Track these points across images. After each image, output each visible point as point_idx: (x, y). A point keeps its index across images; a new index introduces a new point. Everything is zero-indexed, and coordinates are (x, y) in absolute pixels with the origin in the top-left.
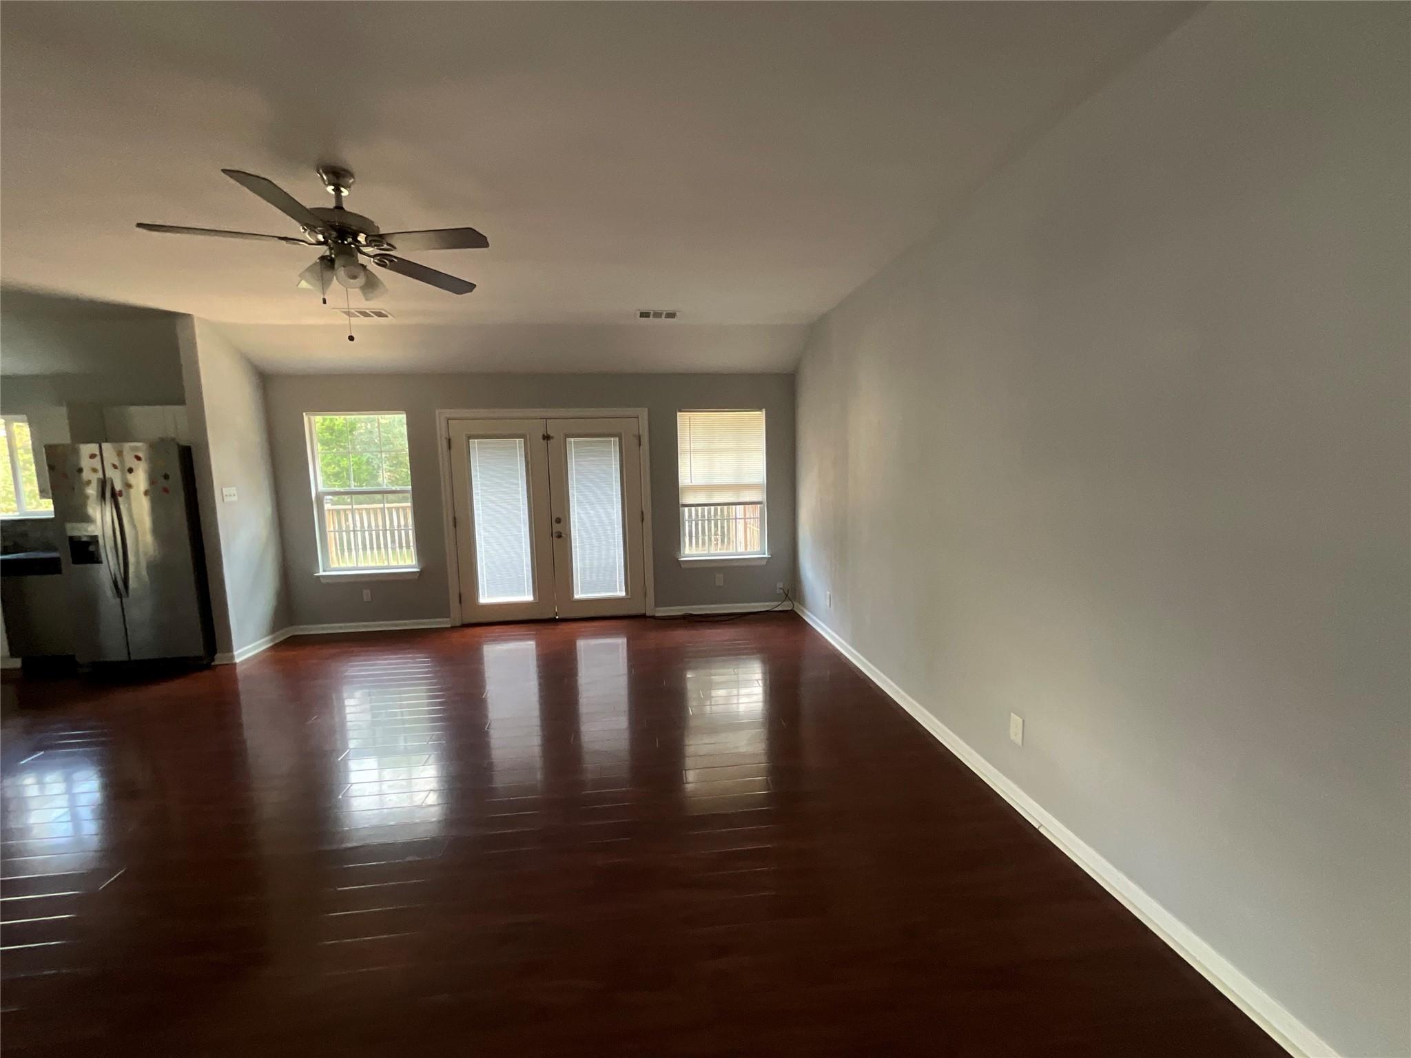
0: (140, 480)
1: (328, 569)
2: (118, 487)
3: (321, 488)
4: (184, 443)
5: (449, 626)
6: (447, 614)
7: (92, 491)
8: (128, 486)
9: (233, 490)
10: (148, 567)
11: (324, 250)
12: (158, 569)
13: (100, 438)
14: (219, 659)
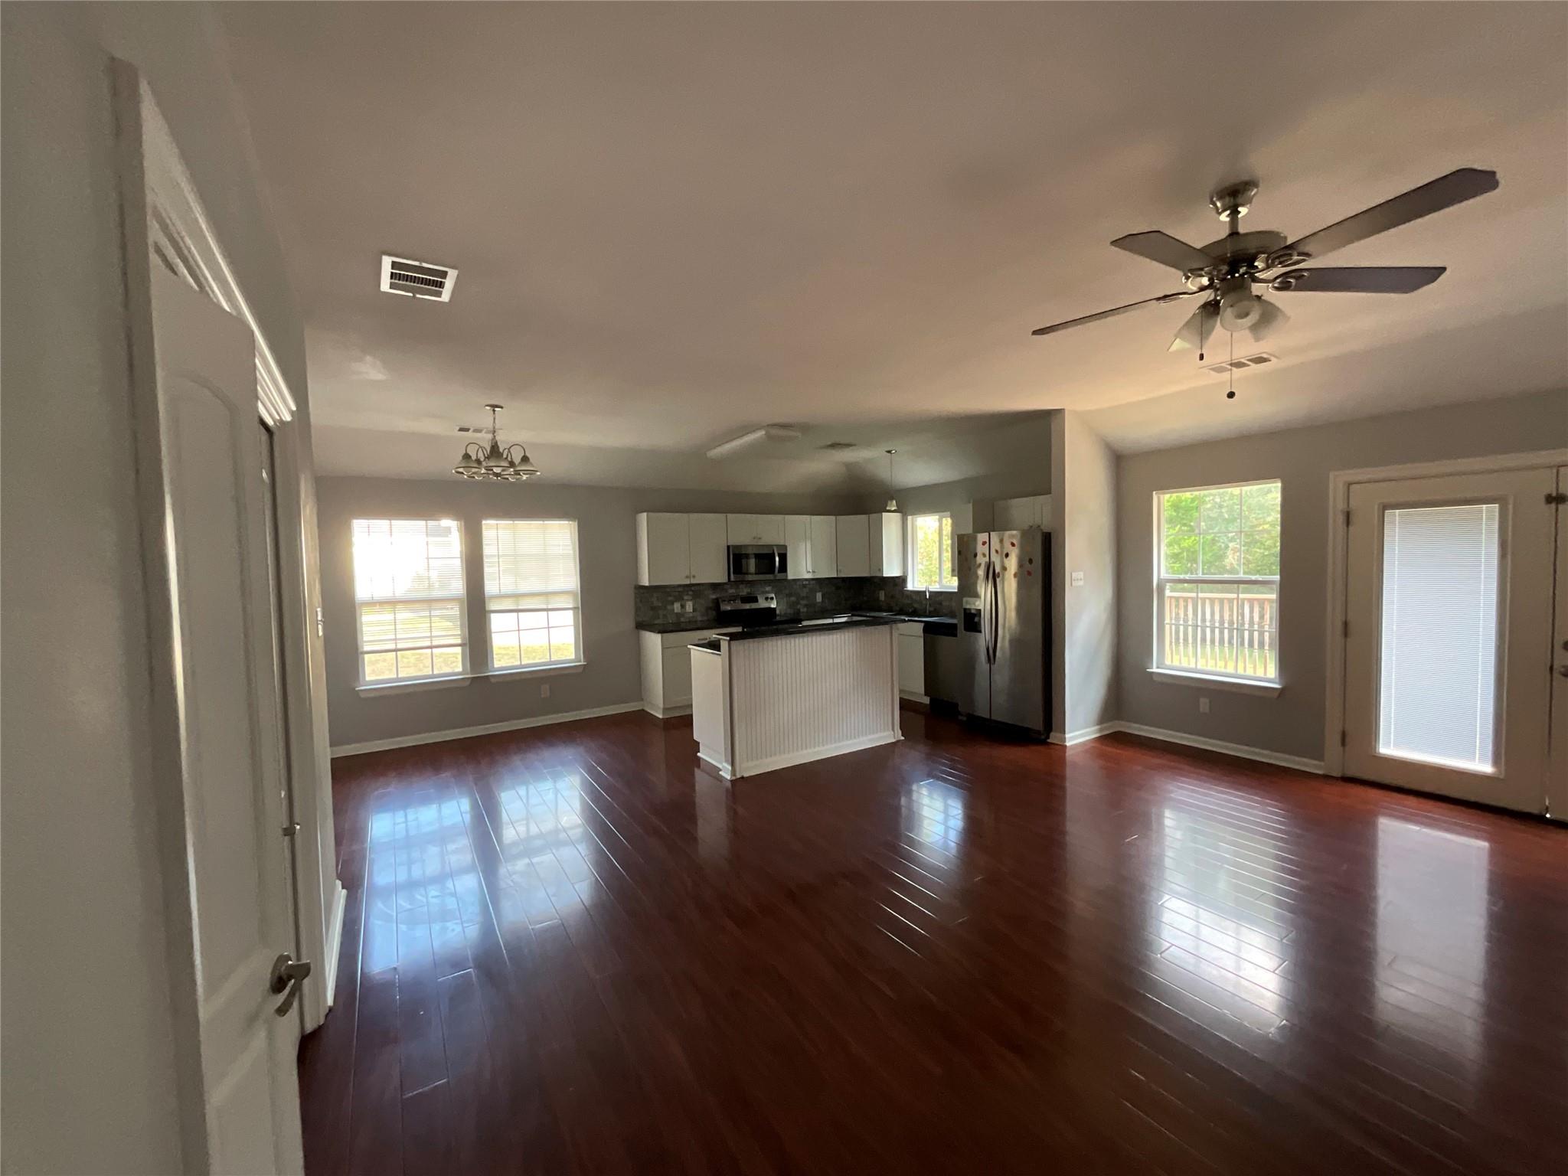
0: (1012, 564)
1: (1163, 666)
2: (998, 570)
3: (1164, 575)
4: (1046, 530)
5: (1320, 772)
6: (1320, 757)
7: (981, 572)
8: (1004, 569)
9: (1081, 575)
10: (1011, 641)
11: (1208, 296)
12: (1017, 643)
13: (989, 528)
14: (1053, 738)
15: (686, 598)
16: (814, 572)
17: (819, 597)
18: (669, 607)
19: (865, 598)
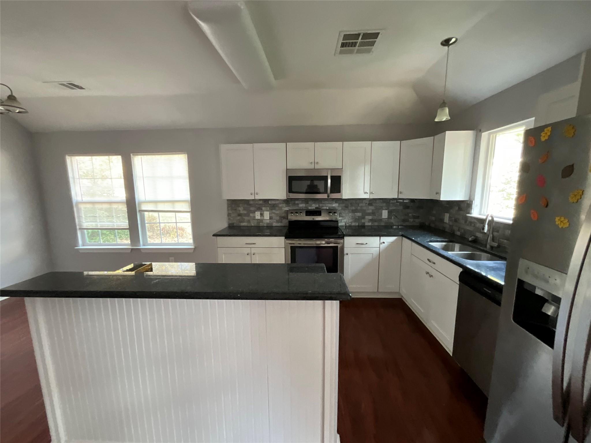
15: (263, 208)
16: (371, 193)
17: (385, 214)
18: (251, 215)
19: (433, 218)
